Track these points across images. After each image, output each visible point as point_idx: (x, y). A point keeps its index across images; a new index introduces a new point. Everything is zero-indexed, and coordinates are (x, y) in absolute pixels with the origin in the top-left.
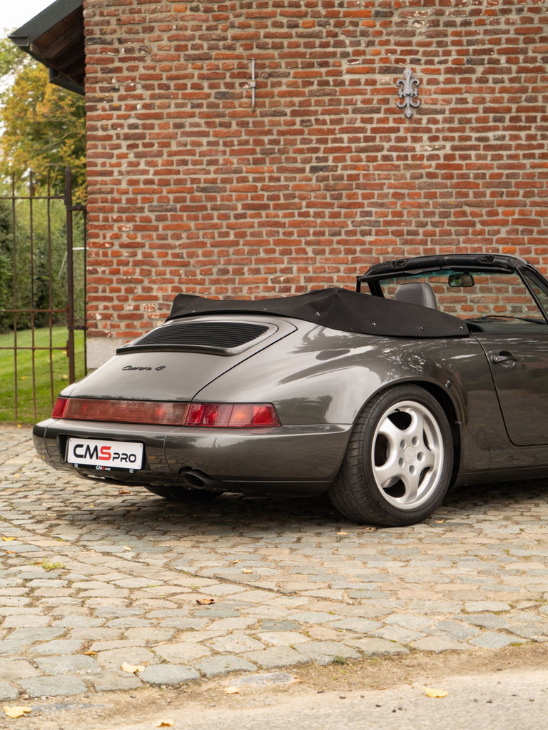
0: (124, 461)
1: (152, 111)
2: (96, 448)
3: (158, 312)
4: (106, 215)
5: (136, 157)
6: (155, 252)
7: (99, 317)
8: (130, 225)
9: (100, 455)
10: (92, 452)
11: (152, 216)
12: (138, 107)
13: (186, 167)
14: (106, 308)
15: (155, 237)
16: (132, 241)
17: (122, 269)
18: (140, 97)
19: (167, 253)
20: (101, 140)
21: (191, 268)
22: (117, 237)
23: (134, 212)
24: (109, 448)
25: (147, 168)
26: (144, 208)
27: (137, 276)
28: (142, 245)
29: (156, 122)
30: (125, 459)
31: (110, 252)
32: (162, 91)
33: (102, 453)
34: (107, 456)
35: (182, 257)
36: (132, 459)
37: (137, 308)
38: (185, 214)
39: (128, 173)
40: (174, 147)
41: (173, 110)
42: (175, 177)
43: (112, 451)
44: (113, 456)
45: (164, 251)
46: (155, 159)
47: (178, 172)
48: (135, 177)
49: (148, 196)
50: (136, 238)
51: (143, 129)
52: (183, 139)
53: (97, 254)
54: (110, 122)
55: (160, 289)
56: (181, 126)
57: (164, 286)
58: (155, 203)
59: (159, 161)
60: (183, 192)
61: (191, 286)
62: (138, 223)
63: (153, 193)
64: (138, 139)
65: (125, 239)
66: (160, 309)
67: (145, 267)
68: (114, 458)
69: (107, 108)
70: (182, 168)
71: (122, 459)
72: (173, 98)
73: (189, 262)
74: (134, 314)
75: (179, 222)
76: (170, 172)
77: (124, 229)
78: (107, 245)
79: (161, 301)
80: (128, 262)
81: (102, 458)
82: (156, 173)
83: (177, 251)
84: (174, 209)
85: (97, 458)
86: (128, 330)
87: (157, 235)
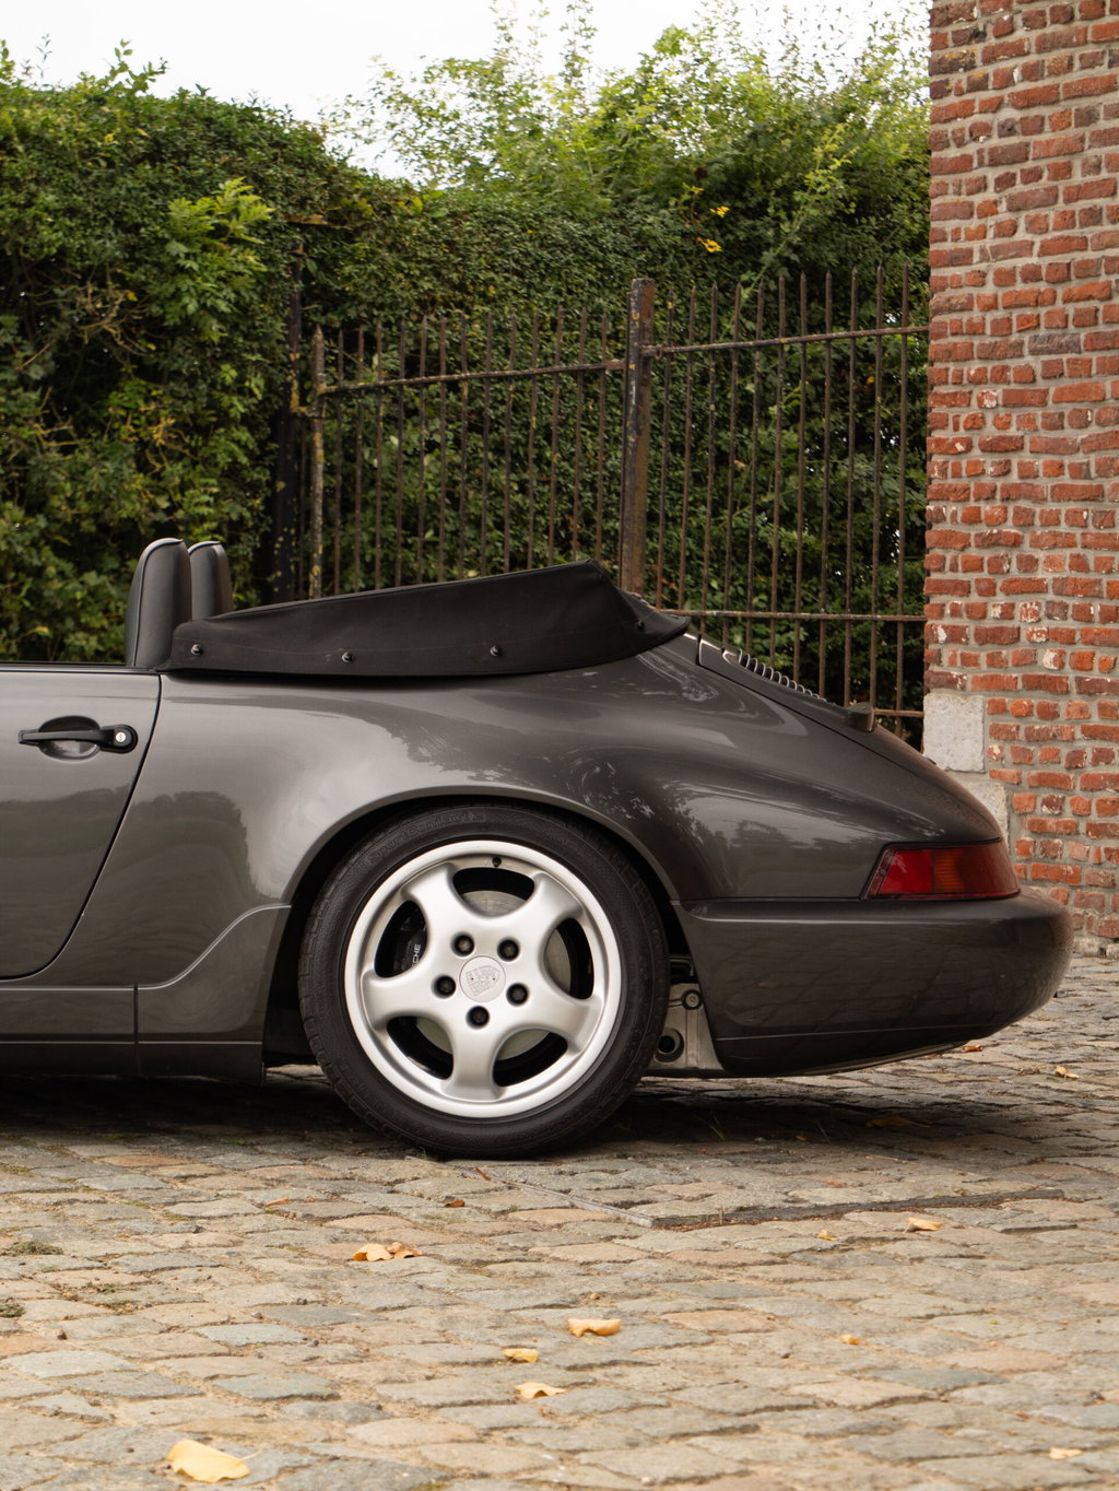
1: (1040, 84)
3: (1046, 625)
4: (960, 366)
5: (1010, 209)
6: (1040, 462)
7: (942, 636)
8: (998, 391)
11: (1036, 363)
12: (1016, 75)
13: (1098, 229)
14: (955, 612)
15: (1039, 421)
16: (1002, 433)
17: (985, 507)
18: (1018, 51)
19: (1061, 466)
20: (954, 171)
21: (1106, 505)
22: (976, 424)
23: (1005, 357)
25: (1029, 237)
26: (1021, 344)
27: (1010, 528)
28: (1016, 446)
29: (1045, 111)
31: (964, 463)
32: (1059, 28)
35: (1088, 477)
37: (1008, 612)
38: (1094, 356)
39: (997, 253)
40: (1078, 178)
41: (1077, 75)
42: (1078, 256)
45: (1056, 458)
46: (1043, 212)
47: (1083, 244)
48: (1007, 264)
49: (1028, 312)
50: (1007, 425)
51: (1025, 133)
52: (1092, 153)
53: (943, 473)
54: (966, 123)
55: (1050, 562)
56: (1088, 117)
57: (1057, 553)
58: (1042, 332)
59: (1051, 214)
60: (1090, 298)
61: (1105, 554)
62: (1013, 386)
63: (1037, 304)
64: (1014, 162)
65: (990, 431)
66: (1050, 617)
67: (1024, 504)
69: (964, 85)
70: (1090, 232)
72: (1078, 45)
73: (1100, 487)
74: (1002, 629)
75: (1085, 380)
76: (1067, 245)
77: (988, 403)
78: (960, 447)
79: (1050, 596)
80: (994, 491)
82: (1044, 252)
83: (1080, 458)
84: (1073, 346)
86: (994, 671)
87: (1045, 416)
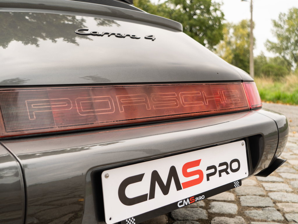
0: (223, 174)
2: (173, 172)
9: (183, 179)
10: (165, 181)
24: (197, 163)
30: (225, 170)
33: (186, 174)
34: (197, 177)
36: (235, 166)
43: (203, 167)
44: (205, 173)
68: (209, 176)
71: (221, 172)
81: (188, 185)
85: (179, 188)
